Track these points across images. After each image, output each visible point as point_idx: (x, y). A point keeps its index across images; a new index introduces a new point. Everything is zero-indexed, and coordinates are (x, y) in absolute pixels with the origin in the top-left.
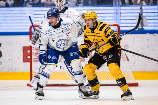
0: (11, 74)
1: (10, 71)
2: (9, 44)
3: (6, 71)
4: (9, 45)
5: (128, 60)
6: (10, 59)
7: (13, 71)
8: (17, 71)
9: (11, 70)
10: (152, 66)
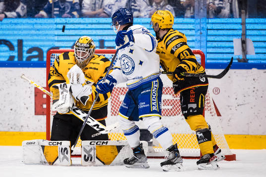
0: (14, 135)
1: (11, 130)
2: (11, 82)
3: (6, 129)
4: (11, 85)
5: (219, 114)
6: (11, 110)
7: (17, 129)
8: (25, 130)
9: (15, 129)
10: (260, 126)
